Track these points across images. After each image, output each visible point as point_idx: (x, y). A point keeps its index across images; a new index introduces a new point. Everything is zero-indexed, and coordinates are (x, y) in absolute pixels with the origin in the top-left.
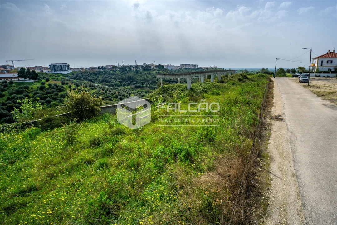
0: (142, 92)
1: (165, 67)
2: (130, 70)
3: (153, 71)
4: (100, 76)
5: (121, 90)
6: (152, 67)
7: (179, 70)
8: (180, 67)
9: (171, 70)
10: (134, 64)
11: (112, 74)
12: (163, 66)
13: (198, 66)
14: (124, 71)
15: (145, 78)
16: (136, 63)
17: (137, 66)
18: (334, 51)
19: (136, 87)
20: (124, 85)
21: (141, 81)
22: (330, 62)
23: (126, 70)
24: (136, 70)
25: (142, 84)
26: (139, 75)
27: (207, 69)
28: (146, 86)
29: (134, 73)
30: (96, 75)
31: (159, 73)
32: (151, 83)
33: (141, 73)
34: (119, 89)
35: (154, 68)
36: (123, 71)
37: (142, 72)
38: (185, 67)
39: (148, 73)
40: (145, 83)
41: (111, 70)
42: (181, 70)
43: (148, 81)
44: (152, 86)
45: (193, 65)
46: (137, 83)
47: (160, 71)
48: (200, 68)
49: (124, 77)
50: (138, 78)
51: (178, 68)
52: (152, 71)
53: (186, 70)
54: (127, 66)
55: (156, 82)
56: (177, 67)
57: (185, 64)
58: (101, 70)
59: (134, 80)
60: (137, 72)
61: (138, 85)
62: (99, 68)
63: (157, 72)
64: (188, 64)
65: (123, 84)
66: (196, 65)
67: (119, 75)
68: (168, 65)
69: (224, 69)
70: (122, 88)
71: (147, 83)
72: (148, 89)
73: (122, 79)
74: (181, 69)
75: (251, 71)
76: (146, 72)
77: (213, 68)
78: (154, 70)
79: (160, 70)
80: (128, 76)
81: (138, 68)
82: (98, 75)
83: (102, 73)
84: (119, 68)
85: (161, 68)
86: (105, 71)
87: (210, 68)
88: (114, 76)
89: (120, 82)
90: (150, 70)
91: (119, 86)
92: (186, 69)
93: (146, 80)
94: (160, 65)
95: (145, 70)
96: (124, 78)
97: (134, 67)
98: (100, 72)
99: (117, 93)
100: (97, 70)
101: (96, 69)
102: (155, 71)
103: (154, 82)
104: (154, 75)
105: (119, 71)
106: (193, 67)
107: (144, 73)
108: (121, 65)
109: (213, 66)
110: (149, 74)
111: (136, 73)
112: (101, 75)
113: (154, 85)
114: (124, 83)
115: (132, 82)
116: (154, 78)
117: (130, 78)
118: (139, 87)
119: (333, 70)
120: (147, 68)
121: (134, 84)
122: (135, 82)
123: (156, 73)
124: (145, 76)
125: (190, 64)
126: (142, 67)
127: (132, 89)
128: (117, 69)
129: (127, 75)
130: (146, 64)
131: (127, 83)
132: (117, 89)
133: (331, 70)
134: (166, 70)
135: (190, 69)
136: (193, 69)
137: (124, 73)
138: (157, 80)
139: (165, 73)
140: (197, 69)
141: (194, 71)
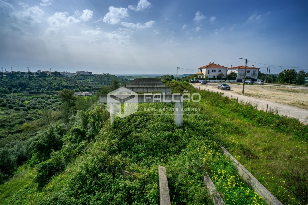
0: (38, 98)
1: (61, 74)
2: (22, 76)
3: (49, 78)
5: (10, 97)
6: (48, 74)
7: (75, 77)
8: (76, 74)
9: (68, 77)
10: (26, 71)
12: (59, 73)
13: (93, 73)
14: (14, 78)
15: (40, 84)
16: (29, 69)
17: (30, 73)
18: (213, 63)
19: (30, 93)
20: (15, 92)
21: (36, 87)
22: (214, 71)
23: (17, 77)
24: (30, 77)
25: (38, 90)
26: (33, 82)
27: (101, 75)
28: (43, 92)
29: (27, 79)
32: (48, 89)
33: (35, 80)
34: (8, 96)
35: (50, 75)
36: (12, 78)
37: (36, 78)
38: (80, 74)
39: (44, 80)
40: (40, 89)
42: (77, 77)
43: (44, 87)
44: (49, 91)
46: (31, 89)
47: (57, 78)
48: (94, 74)
49: (14, 83)
50: (32, 84)
51: (75, 75)
52: (48, 78)
53: (82, 77)
54: (18, 73)
55: (54, 87)
56: (73, 74)
57: (81, 72)
59: (26, 87)
60: (30, 78)
61: (32, 91)
63: (54, 78)
64: (83, 72)
65: (13, 91)
66: (90, 72)
67: (7, 82)
68: (64, 72)
69: (115, 75)
70: (12, 95)
71: (43, 89)
72: (45, 95)
73: (12, 86)
74: (77, 75)
76: (41, 79)
77: (106, 75)
78: (50, 76)
79: (56, 76)
80: (20, 83)
81: (31, 75)
84: (7, 74)
85: (58, 75)
87: (103, 74)
89: (9, 89)
90: (46, 76)
91: (8, 93)
92: (82, 75)
93: (41, 87)
94: (56, 72)
95: (40, 77)
96: (15, 85)
97: (26, 74)
99: (5, 101)
102: (51, 78)
103: (51, 88)
104: (50, 81)
105: (7, 78)
106: (88, 74)
107: (39, 79)
108: (10, 71)
109: (105, 73)
110: (46, 80)
113: (51, 91)
114: (14, 89)
115: (25, 88)
116: (50, 84)
117: (21, 85)
118: (34, 93)
119: (216, 77)
120: (43, 75)
121: (27, 90)
122: (29, 88)
123: (53, 79)
124: (41, 82)
125: (85, 72)
126: (37, 73)
127: (26, 95)
128: (4, 75)
129: (18, 81)
130: (41, 71)
131: (19, 89)
132: (5, 96)
133: (215, 77)
134: (63, 76)
135: (85, 75)
136: (89, 76)
137: (13, 80)
138: (54, 86)
139: (62, 79)
140: (92, 75)
141: (89, 77)
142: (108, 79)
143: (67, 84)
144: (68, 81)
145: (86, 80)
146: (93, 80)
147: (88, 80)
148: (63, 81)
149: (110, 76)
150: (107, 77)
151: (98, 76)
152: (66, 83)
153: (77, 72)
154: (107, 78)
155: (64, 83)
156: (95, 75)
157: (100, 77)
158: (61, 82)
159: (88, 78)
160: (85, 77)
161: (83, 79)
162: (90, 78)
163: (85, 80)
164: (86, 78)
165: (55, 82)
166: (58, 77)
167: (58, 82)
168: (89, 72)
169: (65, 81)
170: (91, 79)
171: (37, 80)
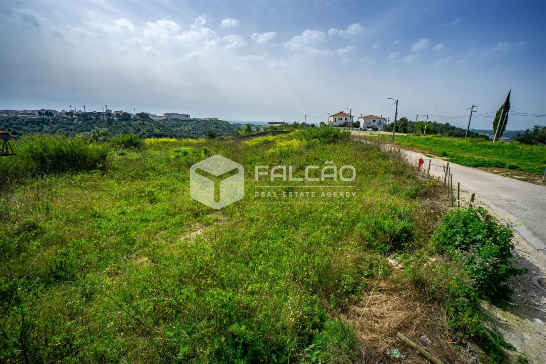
2: (97, 119)
3: (135, 122)
4: (45, 126)
7: (164, 122)
8: (164, 118)
10: (103, 111)
11: (67, 123)
12: (147, 115)
13: (191, 117)
14: (88, 120)
17: (108, 114)
22: (340, 119)
23: (91, 119)
24: (109, 119)
26: (114, 127)
27: (204, 121)
29: (105, 123)
30: (38, 123)
31: (144, 124)
33: (116, 124)
35: (135, 117)
36: (85, 121)
37: (118, 122)
38: (172, 117)
39: (128, 124)
41: (64, 118)
42: (167, 122)
45: (183, 115)
47: (145, 122)
48: (194, 119)
51: (162, 118)
52: (133, 122)
53: (175, 122)
54: (92, 114)
56: (160, 117)
57: (172, 114)
58: (45, 116)
62: (40, 113)
63: (141, 122)
64: (176, 114)
67: (81, 126)
74: (166, 120)
75: (259, 126)
76: (124, 123)
77: (212, 120)
78: (137, 120)
79: (144, 120)
81: (110, 116)
82: (41, 124)
83: (49, 120)
84: (78, 115)
85: (146, 118)
86: (53, 119)
87: (208, 120)
88: (72, 127)
90: (130, 120)
92: (174, 120)
94: (142, 113)
95: (122, 120)
97: (103, 115)
98: (44, 120)
100: (37, 116)
101: (35, 114)
102: (138, 122)
104: (137, 127)
105: (80, 120)
106: (184, 118)
107: (121, 124)
109: (212, 117)
110: (131, 125)
111: (109, 123)
112: (47, 124)
120: (126, 117)
123: (140, 124)
125: (179, 114)
126: (118, 115)
128: (74, 117)
133: (341, 125)
134: (152, 120)
135: (180, 120)
136: (185, 121)
137: (88, 123)
138: (144, 134)
139: (153, 124)
140: (190, 120)
141: (186, 123)
142: (217, 127)
143: (161, 131)
144: (160, 128)
145: (181, 127)
146: (193, 128)
147: (184, 128)
148: (154, 128)
149: (220, 123)
150: (215, 123)
151: (200, 122)
152: (159, 130)
153: (164, 114)
154: (215, 125)
155: (157, 131)
156: (195, 121)
157: (204, 123)
158: (152, 129)
159: (183, 124)
160: (180, 123)
161: (177, 126)
162: (187, 125)
163: (179, 127)
164: (180, 125)
165: (143, 128)
166: (145, 120)
167: (148, 128)
168: (186, 115)
169: (157, 127)
170: (189, 126)
171: (119, 125)
